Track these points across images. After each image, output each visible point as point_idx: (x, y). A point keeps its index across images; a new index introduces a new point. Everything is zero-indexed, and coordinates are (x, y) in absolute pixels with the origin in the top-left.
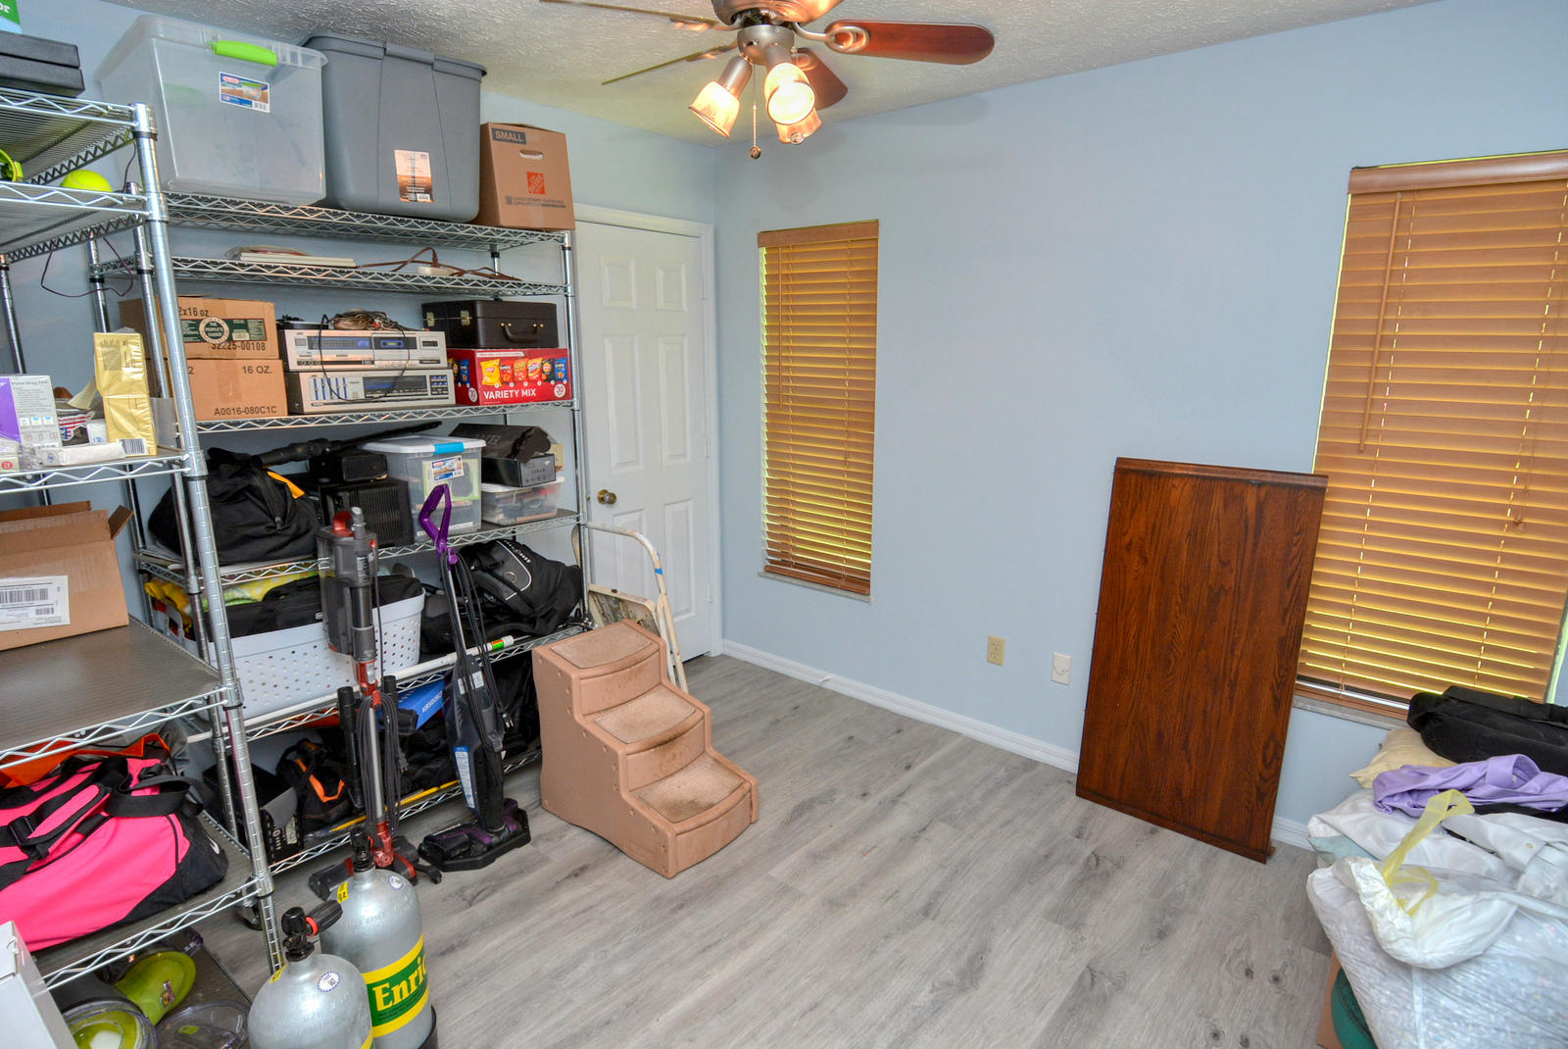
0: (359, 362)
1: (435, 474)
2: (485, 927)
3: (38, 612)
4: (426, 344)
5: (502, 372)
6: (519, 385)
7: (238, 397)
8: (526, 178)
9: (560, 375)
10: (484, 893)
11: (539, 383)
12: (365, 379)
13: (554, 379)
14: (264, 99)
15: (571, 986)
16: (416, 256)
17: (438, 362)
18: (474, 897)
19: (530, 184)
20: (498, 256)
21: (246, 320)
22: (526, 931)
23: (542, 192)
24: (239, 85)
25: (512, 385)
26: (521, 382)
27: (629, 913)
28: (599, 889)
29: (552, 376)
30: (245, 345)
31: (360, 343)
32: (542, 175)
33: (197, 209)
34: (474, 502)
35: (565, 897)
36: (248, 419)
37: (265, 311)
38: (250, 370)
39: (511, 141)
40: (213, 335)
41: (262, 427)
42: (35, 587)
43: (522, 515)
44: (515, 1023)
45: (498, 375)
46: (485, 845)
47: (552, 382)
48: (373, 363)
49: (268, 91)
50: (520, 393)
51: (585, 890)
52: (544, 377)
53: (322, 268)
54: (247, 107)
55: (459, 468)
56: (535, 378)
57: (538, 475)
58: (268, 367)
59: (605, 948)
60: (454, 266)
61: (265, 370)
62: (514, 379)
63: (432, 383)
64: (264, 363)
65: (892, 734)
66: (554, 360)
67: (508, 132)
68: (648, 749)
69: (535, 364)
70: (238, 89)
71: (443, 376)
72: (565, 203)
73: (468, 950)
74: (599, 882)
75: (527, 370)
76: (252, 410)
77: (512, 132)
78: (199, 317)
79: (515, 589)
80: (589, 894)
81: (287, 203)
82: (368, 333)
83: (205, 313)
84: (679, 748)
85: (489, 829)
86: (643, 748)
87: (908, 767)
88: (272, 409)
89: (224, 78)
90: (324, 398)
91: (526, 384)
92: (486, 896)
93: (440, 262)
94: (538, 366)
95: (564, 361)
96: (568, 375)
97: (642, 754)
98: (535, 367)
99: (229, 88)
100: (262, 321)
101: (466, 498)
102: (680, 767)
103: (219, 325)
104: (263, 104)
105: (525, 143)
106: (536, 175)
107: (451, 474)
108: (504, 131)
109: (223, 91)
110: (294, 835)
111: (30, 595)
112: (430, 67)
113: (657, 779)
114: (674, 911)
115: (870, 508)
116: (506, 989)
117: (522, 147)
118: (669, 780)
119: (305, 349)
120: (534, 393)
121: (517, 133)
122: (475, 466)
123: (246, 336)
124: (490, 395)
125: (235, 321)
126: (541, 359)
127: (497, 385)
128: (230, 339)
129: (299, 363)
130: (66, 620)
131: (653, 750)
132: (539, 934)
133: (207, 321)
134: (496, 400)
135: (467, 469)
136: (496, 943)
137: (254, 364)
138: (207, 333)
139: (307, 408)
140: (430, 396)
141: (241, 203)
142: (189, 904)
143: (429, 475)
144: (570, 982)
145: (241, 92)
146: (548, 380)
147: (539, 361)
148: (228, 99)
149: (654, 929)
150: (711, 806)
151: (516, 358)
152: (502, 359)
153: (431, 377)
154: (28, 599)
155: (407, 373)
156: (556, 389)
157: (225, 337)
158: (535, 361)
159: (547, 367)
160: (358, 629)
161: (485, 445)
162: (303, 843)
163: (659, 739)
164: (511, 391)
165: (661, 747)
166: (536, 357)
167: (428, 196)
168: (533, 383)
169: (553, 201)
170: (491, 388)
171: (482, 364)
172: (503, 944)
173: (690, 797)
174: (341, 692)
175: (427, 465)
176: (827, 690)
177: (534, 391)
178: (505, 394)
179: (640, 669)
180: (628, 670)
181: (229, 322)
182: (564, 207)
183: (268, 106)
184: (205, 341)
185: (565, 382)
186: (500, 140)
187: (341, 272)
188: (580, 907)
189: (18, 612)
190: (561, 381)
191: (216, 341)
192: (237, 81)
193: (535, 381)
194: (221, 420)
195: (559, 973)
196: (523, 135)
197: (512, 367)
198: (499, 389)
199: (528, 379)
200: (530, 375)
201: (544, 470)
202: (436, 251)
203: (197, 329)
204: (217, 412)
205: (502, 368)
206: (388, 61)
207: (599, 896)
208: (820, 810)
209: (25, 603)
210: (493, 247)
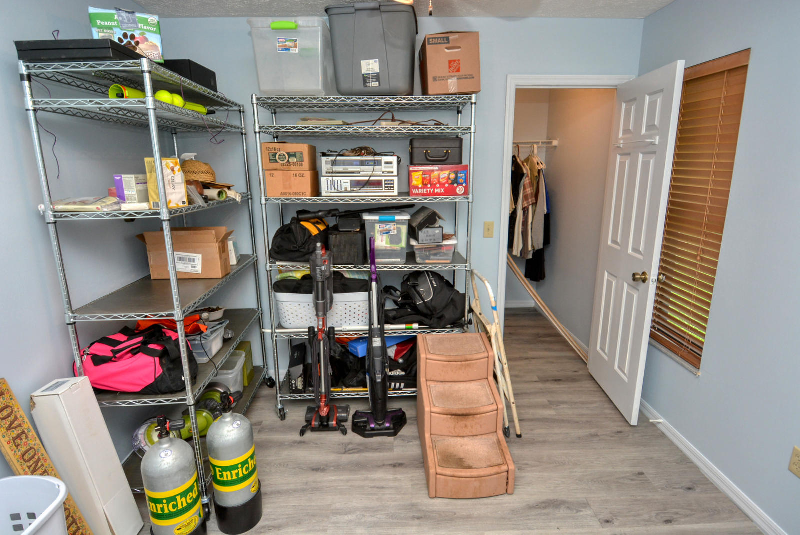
0: (353, 173)
1: (381, 231)
2: (338, 468)
3: (192, 267)
4: (386, 163)
5: (424, 179)
6: (434, 186)
7: (291, 188)
8: (448, 63)
9: (461, 181)
10: (354, 451)
11: (447, 185)
12: (351, 181)
13: (457, 183)
14: (296, 47)
15: (334, 523)
16: (382, 116)
17: (392, 173)
18: (349, 451)
19: (450, 67)
20: (461, 113)
21: (295, 153)
22: (348, 481)
23: (458, 71)
24: (285, 42)
25: (429, 186)
26: (436, 185)
27: (393, 504)
28: (396, 480)
29: (456, 181)
30: (295, 164)
31: (355, 163)
32: (459, 60)
33: (278, 103)
34: (402, 248)
35: (379, 475)
36: (293, 198)
37: (303, 148)
38: (296, 175)
39: (440, 43)
40: (282, 160)
41: (299, 202)
42: (191, 257)
43: (429, 260)
44: (300, 524)
45: (421, 180)
46: (371, 428)
47: (456, 185)
48: (360, 173)
49: (297, 42)
50: (434, 191)
51: (390, 477)
52: (450, 182)
53: (329, 126)
54: (288, 52)
55: (394, 230)
56: (444, 182)
57: (431, 238)
58: (303, 174)
59: (366, 514)
60: (437, 120)
61: (302, 176)
62: (430, 182)
63: (385, 184)
64: (302, 172)
65: (682, 488)
66: (458, 172)
67: (438, 38)
68: (447, 415)
69: (444, 175)
70: (285, 44)
71: (392, 181)
72: (474, 76)
73: (322, 474)
74: (399, 477)
75: (439, 178)
76: (296, 194)
77: (441, 38)
78: (276, 152)
79: (423, 300)
80: (389, 480)
81: (315, 96)
82: (359, 158)
83: (279, 150)
84: (469, 422)
85: (376, 421)
86: (444, 412)
87: (668, 522)
88: (304, 194)
89: (279, 40)
90: (331, 190)
91: (438, 186)
92: (354, 453)
93: (396, 119)
94: (446, 175)
95: (465, 172)
96: (467, 181)
97: (446, 416)
98: (444, 176)
99: (281, 44)
100: (302, 153)
101: (398, 246)
102: (470, 434)
103: (284, 155)
104: (295, 49)
105: (449, 43)
106: (455, 61)
107: (390, 232)
108: (435, 38)
109: (279, 46)
110: (301, 385)
111: (190, 260)
112: (379, 11)
113: (451, 435)
114: (414, 518)
115: (710, 297)
116: (313, 504)
117: (448, 45)
118: (459, 439)
119: (330, 166)
120: (443, 191)
121: (444, 38)
122: (404, 229)
123: (295, 160)
124: (415, 191)
125: (291, 154)
126: (449, 171)
127: (420, 186)
128: (289, 161)
129: (327, 173)
130: (200, 272)
131: (450, 417)
132: (351, 486)
133: (279, 153)
134: (419, 194)
135: (399, 231)
136: (333, 478)
137: (298, 173)
138: (279, 159)
139: (324, 194)
140: (384, 191)
141: (295, 98)
142: (163, 396)
143: (378, 232)
144: (336, 521)
145: (286, 45)
146: (453, 183)
147: (447, 173)
148: (281, 50)
149: (395, 521)
150: (470, 468)
151: (433, 171)
152: (425, 172)
153: (386, 181)
154: (189, 261)
155: (372, 179)
156: (458, 190)
157: (286, 161)
158: (444, 172)
159: (453, 176)
160: (318, 302)
161: (410, 218)
162: (305, 390)
163: (454, 412)
164: (429, 190)
165: (456, 417)
166: (447, 170)
167: (378, 83)
168: (442, 185)
169: (466, 76)
170: (417, 188)
171: (413, 174)
172: (335, 481)
173: (462, 456)
174: (310, 328)
175: (377, 226)
176: (659, 429)
177: (443, 190)
178: (425, 191)
179: (468, 365)
180: (459, 363)
181: (289, 154)
182: (473, 78)
183: (297, 49)
184: (278, 162)
185: (464, 185)
186: (433, 44)
187: (327, 128)
188: (378, 484)
189: (186, 266)
190: (462, 184)
191: (283, 163)
192: (284, 40)
193: (444, 184)
194: (283, 198)
195: (338, 512)
196: (448, 39)
197: (430, 176)
198: (422, 188)
199: (439, 183)
200: (441, 180)
201: (434, 236)
202: (394, 113)
203: (275, 157)
204: (282, 194)
205: (424, 176)
206: (358, 13)
207: (391, 484)
208: (562, 512)
209: (188, 263)
210: (458, 108)
